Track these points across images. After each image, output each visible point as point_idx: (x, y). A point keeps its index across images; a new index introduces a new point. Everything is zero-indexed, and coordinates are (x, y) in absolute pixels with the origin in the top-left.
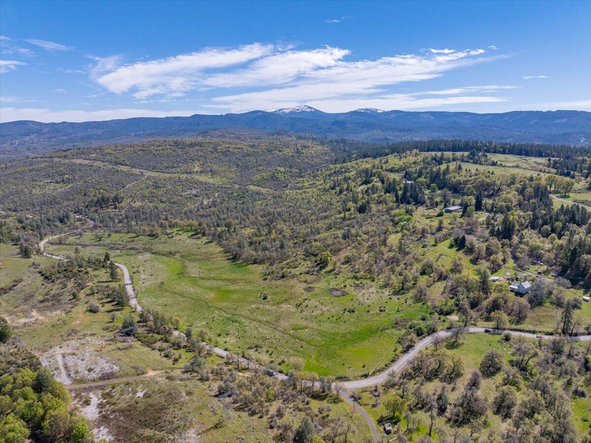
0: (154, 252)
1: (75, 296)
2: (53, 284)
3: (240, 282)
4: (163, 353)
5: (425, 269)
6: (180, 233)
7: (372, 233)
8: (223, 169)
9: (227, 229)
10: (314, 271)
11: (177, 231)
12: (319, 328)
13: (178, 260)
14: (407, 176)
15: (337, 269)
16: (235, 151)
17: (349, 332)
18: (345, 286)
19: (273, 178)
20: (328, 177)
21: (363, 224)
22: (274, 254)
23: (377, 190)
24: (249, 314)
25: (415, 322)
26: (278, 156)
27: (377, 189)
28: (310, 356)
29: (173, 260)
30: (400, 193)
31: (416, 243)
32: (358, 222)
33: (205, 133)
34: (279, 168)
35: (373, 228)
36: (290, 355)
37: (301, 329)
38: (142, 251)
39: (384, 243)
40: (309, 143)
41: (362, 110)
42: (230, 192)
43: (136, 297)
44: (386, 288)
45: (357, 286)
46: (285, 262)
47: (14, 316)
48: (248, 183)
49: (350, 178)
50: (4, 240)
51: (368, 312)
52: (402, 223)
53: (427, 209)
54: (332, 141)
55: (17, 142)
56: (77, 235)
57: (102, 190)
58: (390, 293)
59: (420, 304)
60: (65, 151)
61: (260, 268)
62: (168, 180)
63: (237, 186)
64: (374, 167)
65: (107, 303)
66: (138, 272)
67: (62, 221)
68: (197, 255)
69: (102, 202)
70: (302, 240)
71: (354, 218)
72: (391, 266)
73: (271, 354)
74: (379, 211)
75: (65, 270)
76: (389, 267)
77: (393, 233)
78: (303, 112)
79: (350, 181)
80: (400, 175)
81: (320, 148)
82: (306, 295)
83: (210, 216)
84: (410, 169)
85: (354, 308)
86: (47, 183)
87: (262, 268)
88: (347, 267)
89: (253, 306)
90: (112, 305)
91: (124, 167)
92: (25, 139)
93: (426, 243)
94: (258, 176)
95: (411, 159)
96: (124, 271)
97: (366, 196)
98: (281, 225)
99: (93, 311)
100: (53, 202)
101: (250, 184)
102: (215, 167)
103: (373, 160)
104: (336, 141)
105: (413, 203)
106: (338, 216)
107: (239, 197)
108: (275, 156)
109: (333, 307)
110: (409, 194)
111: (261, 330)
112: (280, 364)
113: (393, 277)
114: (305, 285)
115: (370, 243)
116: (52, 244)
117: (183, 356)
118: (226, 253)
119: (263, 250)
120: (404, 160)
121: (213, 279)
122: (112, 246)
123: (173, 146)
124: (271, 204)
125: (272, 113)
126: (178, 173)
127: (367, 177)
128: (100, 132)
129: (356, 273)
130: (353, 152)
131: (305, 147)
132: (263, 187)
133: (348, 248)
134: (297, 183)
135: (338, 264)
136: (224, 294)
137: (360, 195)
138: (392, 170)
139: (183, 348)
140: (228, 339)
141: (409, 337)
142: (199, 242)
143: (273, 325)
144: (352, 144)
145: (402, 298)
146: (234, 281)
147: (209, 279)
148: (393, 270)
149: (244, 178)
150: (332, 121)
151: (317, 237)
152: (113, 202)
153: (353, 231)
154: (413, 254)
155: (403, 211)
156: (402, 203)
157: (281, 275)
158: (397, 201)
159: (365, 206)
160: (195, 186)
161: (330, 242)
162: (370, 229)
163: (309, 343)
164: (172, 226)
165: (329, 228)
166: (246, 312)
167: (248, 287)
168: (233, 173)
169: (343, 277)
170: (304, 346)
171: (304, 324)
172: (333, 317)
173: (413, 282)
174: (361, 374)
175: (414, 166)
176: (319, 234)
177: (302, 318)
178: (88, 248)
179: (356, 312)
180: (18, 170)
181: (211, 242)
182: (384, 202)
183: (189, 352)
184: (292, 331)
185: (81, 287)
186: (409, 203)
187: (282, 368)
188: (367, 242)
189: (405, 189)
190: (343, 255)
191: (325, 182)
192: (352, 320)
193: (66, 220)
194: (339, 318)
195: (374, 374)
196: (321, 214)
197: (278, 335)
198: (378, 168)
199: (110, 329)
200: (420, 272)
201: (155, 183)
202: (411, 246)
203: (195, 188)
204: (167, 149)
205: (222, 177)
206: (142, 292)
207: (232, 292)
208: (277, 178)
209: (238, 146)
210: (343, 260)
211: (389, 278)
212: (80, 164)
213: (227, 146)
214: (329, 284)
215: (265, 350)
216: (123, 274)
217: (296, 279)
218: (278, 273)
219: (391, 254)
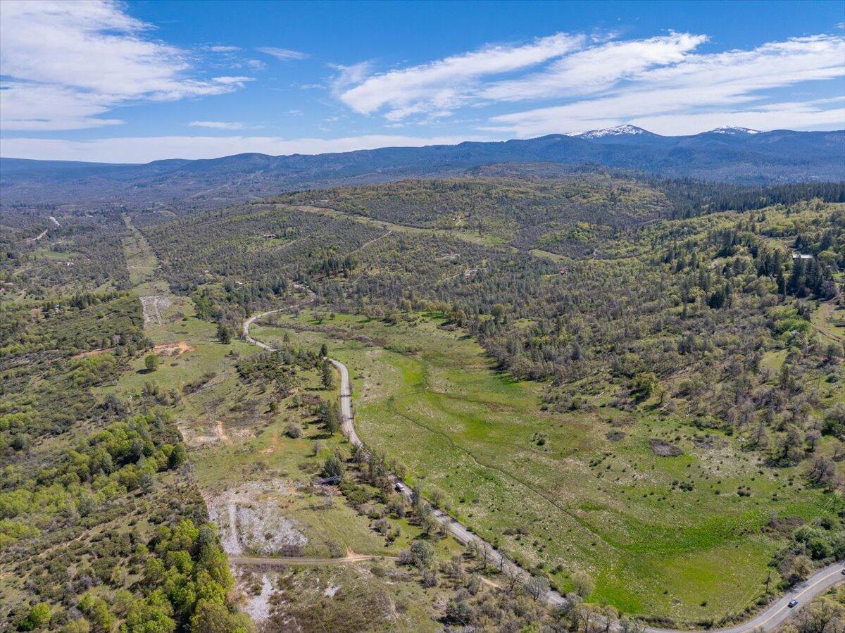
0: (387, 346)
1: (273, 407)
2: (249, 385)
3: (505, 409)
4: (375, 521)
5: (832, 425)
6: (427, 319)
7: (732, 347)
8: (497, 223)
9: (493, 318)
10: (625, 403)
11: (423, 316)
12: (628, 512)
13: (419, 363)
14: (801, 245)
15: (665, 405)
16: (517, 196)
17: (680, 529)
18: (678, 439)
19: (571, 239)
20: (659, 241)
21: (716, 327)
22: (562, 368)
23: (744, 269)
24: (513, 468)
25: (808, 528)
26: (581, 205)
27: (744, 266)
28: (607, 565)
29: (411, 362)
30: (786, 275)
31: (815, 371)
32: (706, 324)
33: (475, 170)
34: (580, 224)
35: (733, 338)
36: (573, 558)
37: (597, 509)
38: (371, 343)
39: (754, 366)
40: (631, 185)
41: (722, 130)
42: (504, 259)
43: (352, 418)
44: (753, 450)
45: (700, 440)
46: (578, 383)
47: (192, 431)
48: (532, 246)
49: (696, 244)
50: (204, 315)
51: (717, 493)
52: (789, 333)
53: (837, 309)
54: (668, 182)
55: (239, 181)
56: (292, 313)
57: (331, 251)
58: (761, 462)
59: (818, 492)
60: (291, 195)
61: (538, 389)
62: (418, 238)
63: (515, 250)
64: (739, 227)
65: (312, 423)
66: (361, 377)
67: (276, 292)
68: (446, 356)
69: (329, 268)
70: (609, 346)
71: (701, 316)
72: (766, 410)
73: (541, 551)
74: (745, 306)
75: (267, 367)
76: (761, 411)
77: (771, 348)
78: (625, 135)
79: (696, 250)
80: (786, 241)
81: (648, 192)
82: (609, 447)
83: (471, 295)
84: (808, 234)
85: (692, 482)
86: (265, 237)
87: (540, 389)
88: (684, 403)
89: (521, 455)
90: (318, 428)
91: (362, 217)
92: (249, 178)
93: (837, 375)
94: (548, 236)
95: (809, 215)
96: (343, 375)
97: (723, 278)
98: (577, 320)
99: (291, 435)
100: (270, 263)
101: (535, 248)
102: (486, 221)
103: (738, 215)
104: (675, 181)
105: (811, 295)
106: (673, 310)
107: (517, 267)
108: (576, 204)
109: (652, 476)
110: (803, 279)
111: (529, 500)
112: (553, 573)
113: (767, 431)
114: (608, 428)
115: (727, 364)
116: (260, 324)
117: (403, 533)
118: (488, 357)
119: (545, 358)
120: (795, 217)
121: (465, 399)
122: (334, 333)
123: (430, 188)
124: (564, 281)
125: (577, 138)
126: (433, 228)
127: (727, 243)
128: (339, 167)
129: (699, 415)
130: (704, 199)
131: (625, 190)
132: (555, 253)
133: (688, 368)
134: (607, 248)
135: (668, 396)
136: (479, 427)
137: (713, 277)
138: (771, 234)
139: (406, 517)
140: (474, 510)
141: (798, 559)
142: (452, 335)
143: (550, 493)
144: (701, 186)
145: (784, 474)
146: (495, 407)
147: (459, 399)
148: (767, 419)
149: (526, 238)
150: (671, 148)
151: (635, 344)
152: (343, 268)
153: (698, 340)
154: (808, 394)
155: (791, 310)
156: (790, 294)
157: (570, 404)
158: (780, 291)
159: (722, 296)
160: (455, 248)
161: (657, 357)
162: (729, 338)
163: (606, 538)
164: (416, 308)
165: (656, 330)
166: (508, 465)
167: (516, 420)
168: (511, 231)
169: (676, 420)
170: (599, 544)
171: (601, 499)
172: (652, 494)
173: (805, 446)
174: (697, 619)
175: (813, 227)
176: (638, 338)
177: (599, 489)
178: (303, 334)
179: (695, 490)
180: (235, 219)
181: (468, 337)
182: (755, 290)
183: (413, 524)
184: (579, 511)
185: (283, 393)
186: (802, 295)
187: (557, 580)
188: (722, 362)
189: (797, 270)
190: (678, 380)
191: (653, 249)
192: (687, 504)
193: (282, 290)
194: (664, 499)
195: (723, 623)
196: (644, 304)
197: (556, 514)
198: (747, 229)
199: (309, 468)
200: (822, 428)
201: (401, 242)
202: (805, 376)
203: (454, 251)
204: (420, 193)
205: (495, 236)
206: (361, 411)
207: (491, 425)
208: (577, 239)
209: (520, 189)
210: (676, 390)
211: (760, 434)
212: (308, 213)
213: (505, 188)
214: (650, 431)
215: (532, 540)
216: (340, 380)
217: (594, 414)
218: (566, 401)
219: (766, 389)
